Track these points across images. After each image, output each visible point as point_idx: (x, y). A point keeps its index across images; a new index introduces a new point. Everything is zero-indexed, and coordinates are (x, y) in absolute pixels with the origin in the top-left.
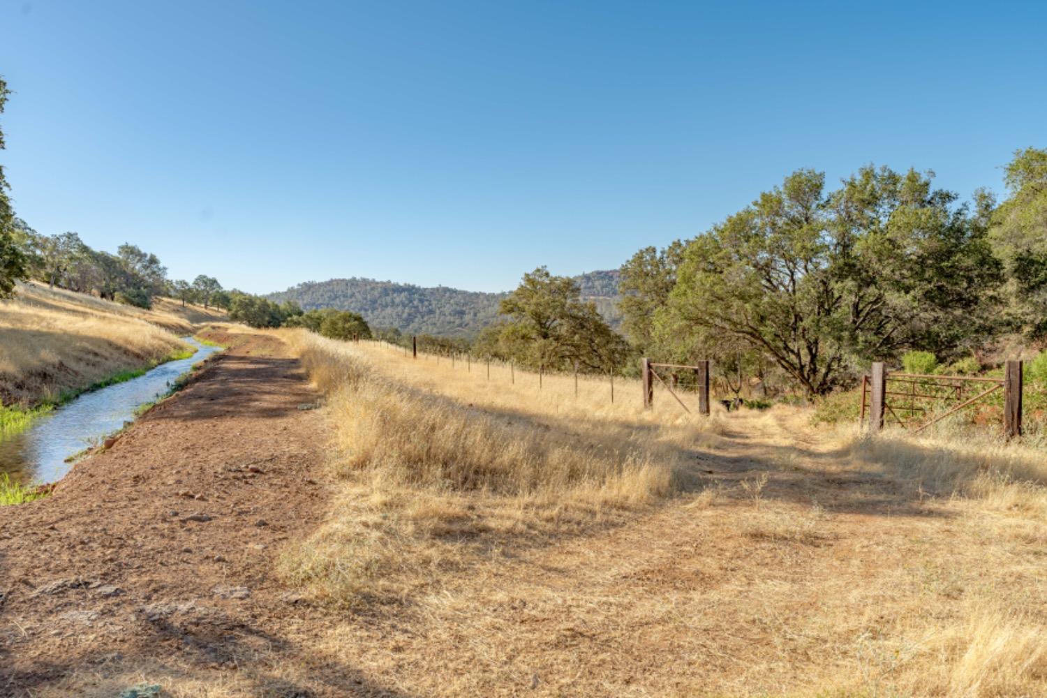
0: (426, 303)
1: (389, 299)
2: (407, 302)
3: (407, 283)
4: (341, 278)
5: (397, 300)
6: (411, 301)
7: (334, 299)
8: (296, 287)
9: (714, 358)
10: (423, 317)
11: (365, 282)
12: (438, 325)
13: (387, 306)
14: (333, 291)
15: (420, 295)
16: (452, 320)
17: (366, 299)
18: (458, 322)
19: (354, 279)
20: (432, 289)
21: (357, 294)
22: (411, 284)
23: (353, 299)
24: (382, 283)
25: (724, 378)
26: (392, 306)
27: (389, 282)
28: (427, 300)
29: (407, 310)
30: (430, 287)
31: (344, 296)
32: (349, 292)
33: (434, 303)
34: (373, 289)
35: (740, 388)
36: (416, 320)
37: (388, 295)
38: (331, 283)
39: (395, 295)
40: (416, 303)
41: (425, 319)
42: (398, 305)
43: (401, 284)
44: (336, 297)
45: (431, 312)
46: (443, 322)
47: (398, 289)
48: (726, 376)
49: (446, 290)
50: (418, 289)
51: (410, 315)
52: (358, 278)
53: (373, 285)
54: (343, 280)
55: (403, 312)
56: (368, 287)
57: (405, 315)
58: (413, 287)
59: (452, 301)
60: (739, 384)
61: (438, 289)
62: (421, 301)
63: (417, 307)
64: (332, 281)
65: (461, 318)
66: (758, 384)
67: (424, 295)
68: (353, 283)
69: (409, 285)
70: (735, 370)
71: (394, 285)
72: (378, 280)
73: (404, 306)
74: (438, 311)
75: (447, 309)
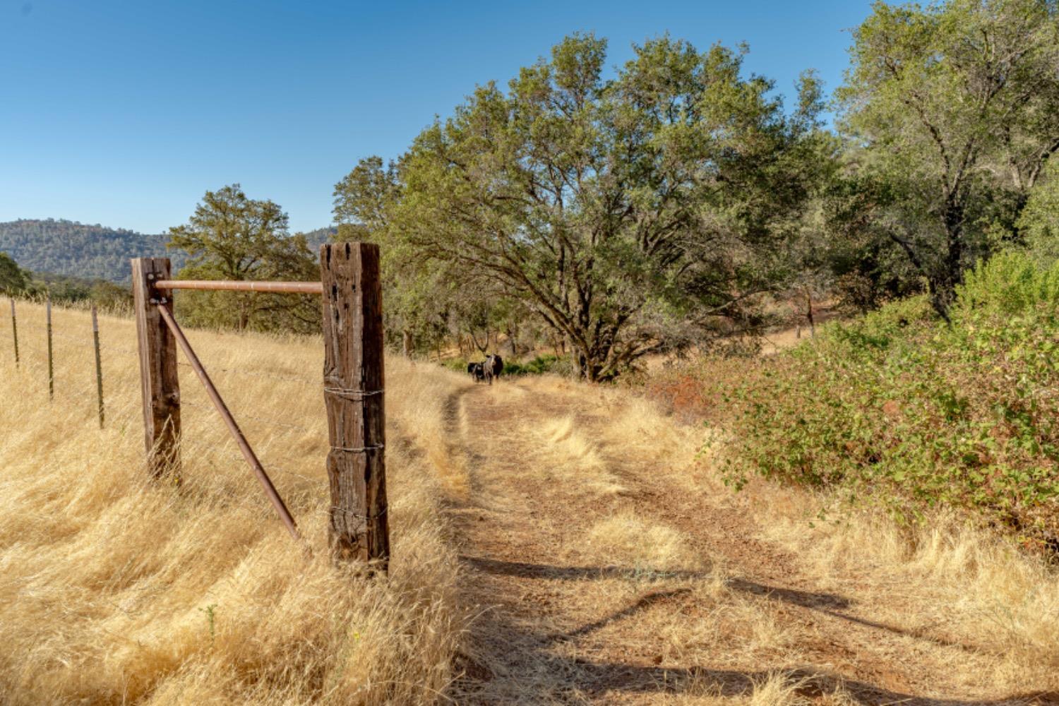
0: (147, 252)
1: (98, 246)
2: (122, 250)
3: (122, 228)
4: (34, 218)
5: (109, 248)
7: (24, 244)
9: (457, 307)
11: (66, 225)
13: (96, 254)
14: (21, 234)
15: (140, 243)
17: (68, 245)
19: (51, 220)
20: (154, 236)
21: (55, 239)
22: (128, 229)
23: (50, 244)
24: (89, 227)
25: (470, 335)
26: (102, 254)
27: (99, 226)
28: (148, 249)
30: (151, 233)
31: (37, 241)
32: (45, 236)
34: (77, 233)
35: (487, 345)
37: (97, 241)
38: (19, 223)
39: (107, 241)
42: (110, 254)
43: (115, 229)
44: (26, 241)
47: (110, 235)
48: (472, 333)
50: (137, 235)
52: (56, 219)
53: (76, 229)
54: (36, 221)
55: (117, 261)
56: (71, 231)
57: (120, 266)
58: (130, 233)
60: (485, 342)
61: (161, 237)
64: (20, 222)
66: (505, 341)
67: (144, 243)
68: (50, 225)
69: (125, 231)
70: (483, 325)
71: (105, 229)
72: (83, 223)
73: (119, 254)
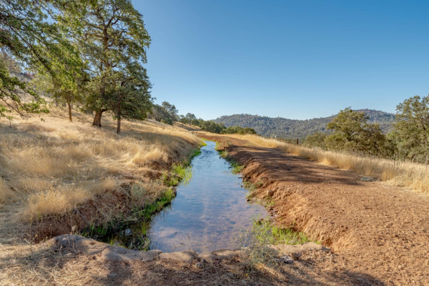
0: (272, 124)
1: (257, 122)
4: (238, 114)
5: (260, 123)
6: (266, 123)
7: (235, 122)
8: (220, 118)
10: (271, 130)
11: (247, 115)
12: (277, 133)
13: (256, 125)
14: (234, 119)
16: (284, 131)
17: (247, 122)
18: (286, 132)
19: (243, 114)
21: (244, 121)
22: (266, 116)
23: (242, 122)
24: (254, 116)
26: (258, 125)
27: (257, 115)
29: (264, 127)
30: (274, 117)
31: (239, 121)
32: (241, 120)
33: (276, 124)
34: (250, 118)
36: (268, 131)
37: (256, 121)
38: (233, 116)
39: (259, 121)
40: (268, 124)
41: (272, 131)
42: (260, 125)
43: (262, 116)
44: (235, 121)
45: (274, 128)
46: (280, 132)
47: (261, 118)
49: (281, 119)
50: (269, 118)
51: (265, 129)
52: (244, 114)
53: (250, 117)
54: (239, 115)
55: (263, 128)
56: (248, 118)
57: (263, 129)
58: (267, 118)
59: (284, 124)
61: (277, 118)
62: (270, 123)
63: (269, 126)
64: (234, 115)
65: (288, 131)
67: (271, 121)
68: (242, 116)
71: (259, 117)
72: (252, 115)
73: (263, 125)
74: (277, 128)
75: (281, 127)
